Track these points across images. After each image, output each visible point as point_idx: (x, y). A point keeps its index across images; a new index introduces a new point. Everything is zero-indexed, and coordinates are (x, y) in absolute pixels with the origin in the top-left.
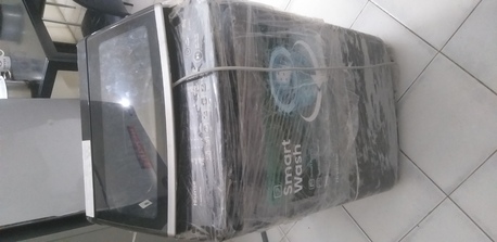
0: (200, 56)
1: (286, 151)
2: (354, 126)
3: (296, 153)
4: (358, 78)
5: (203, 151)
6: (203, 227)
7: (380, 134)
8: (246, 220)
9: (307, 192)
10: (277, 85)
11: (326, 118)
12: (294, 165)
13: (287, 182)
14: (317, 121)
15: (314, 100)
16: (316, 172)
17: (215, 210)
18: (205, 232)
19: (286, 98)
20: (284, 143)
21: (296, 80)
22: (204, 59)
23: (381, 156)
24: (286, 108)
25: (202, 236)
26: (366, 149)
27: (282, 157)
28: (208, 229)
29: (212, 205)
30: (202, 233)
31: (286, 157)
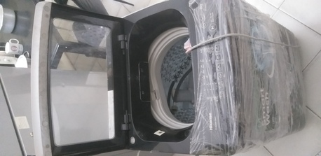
2: (290, 84)
3: (267, 98)
5: (217, 91)
7: (299, 91)
8: (247, 140)
9: (272, 126)
10: (256, 51)
11: (277, 77)
12: (266, 106)
14: (274, 77)
15: (271, 63)
16: (275, 112)
17: (228, 132)
18: (220, 148)
19: (261, 60)
20: (262, 90)
21: (263, 50)
22: (218, 29)
23: (300, 106)
24: (260, 67)
26: (294, 100)
27: (261, 100)
28: (222, 146)
29: (226, 129)
30: (218, 150)
31: (263, 100)
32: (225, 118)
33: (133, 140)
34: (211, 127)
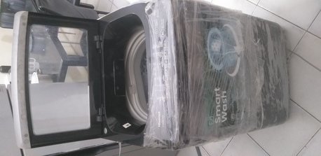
0: (165, 33)
1: (217, 95)
2: (261, 81)
3: (224, 96)
4: (264, 49)
5: (165, 92)
6: (164, 140)
7: (277, 86)
8: (192, 138)
9: (230, 122)
10: (212, 52)
11: (243, 75)
12: (222, 104)
13: (217, 115)
14: (237, 76)
15: (235, 63)
16: (236, 109)
17: (172, 130)
18: (165, 143)
19: (218, 61)
20: (216, 90)
21: (224, 49)
22: (167, 35)
23: (278, 101)
24: (217, 67)
25: (163, 146)
26: (268, 96)
27: (214, 99)
28: (167, 142)
29: (170, 127)
30: (164, 145)
31: (217, 98)
32: (170, 116)
33: (106, 131)
34: (159, 124)
